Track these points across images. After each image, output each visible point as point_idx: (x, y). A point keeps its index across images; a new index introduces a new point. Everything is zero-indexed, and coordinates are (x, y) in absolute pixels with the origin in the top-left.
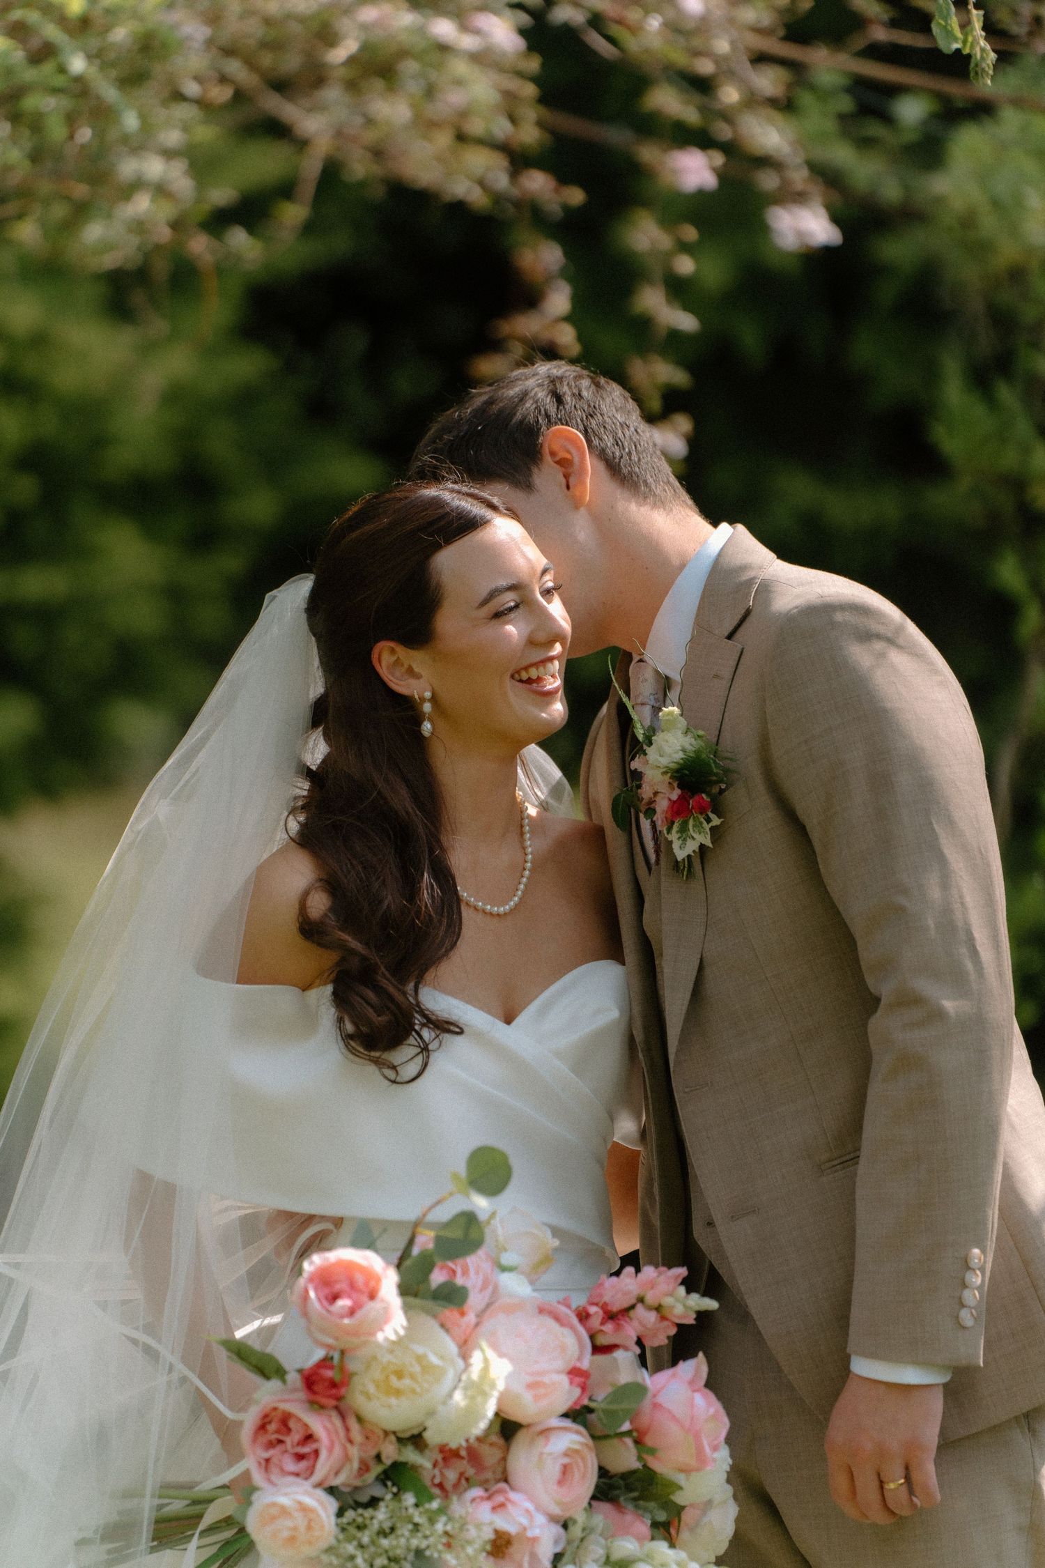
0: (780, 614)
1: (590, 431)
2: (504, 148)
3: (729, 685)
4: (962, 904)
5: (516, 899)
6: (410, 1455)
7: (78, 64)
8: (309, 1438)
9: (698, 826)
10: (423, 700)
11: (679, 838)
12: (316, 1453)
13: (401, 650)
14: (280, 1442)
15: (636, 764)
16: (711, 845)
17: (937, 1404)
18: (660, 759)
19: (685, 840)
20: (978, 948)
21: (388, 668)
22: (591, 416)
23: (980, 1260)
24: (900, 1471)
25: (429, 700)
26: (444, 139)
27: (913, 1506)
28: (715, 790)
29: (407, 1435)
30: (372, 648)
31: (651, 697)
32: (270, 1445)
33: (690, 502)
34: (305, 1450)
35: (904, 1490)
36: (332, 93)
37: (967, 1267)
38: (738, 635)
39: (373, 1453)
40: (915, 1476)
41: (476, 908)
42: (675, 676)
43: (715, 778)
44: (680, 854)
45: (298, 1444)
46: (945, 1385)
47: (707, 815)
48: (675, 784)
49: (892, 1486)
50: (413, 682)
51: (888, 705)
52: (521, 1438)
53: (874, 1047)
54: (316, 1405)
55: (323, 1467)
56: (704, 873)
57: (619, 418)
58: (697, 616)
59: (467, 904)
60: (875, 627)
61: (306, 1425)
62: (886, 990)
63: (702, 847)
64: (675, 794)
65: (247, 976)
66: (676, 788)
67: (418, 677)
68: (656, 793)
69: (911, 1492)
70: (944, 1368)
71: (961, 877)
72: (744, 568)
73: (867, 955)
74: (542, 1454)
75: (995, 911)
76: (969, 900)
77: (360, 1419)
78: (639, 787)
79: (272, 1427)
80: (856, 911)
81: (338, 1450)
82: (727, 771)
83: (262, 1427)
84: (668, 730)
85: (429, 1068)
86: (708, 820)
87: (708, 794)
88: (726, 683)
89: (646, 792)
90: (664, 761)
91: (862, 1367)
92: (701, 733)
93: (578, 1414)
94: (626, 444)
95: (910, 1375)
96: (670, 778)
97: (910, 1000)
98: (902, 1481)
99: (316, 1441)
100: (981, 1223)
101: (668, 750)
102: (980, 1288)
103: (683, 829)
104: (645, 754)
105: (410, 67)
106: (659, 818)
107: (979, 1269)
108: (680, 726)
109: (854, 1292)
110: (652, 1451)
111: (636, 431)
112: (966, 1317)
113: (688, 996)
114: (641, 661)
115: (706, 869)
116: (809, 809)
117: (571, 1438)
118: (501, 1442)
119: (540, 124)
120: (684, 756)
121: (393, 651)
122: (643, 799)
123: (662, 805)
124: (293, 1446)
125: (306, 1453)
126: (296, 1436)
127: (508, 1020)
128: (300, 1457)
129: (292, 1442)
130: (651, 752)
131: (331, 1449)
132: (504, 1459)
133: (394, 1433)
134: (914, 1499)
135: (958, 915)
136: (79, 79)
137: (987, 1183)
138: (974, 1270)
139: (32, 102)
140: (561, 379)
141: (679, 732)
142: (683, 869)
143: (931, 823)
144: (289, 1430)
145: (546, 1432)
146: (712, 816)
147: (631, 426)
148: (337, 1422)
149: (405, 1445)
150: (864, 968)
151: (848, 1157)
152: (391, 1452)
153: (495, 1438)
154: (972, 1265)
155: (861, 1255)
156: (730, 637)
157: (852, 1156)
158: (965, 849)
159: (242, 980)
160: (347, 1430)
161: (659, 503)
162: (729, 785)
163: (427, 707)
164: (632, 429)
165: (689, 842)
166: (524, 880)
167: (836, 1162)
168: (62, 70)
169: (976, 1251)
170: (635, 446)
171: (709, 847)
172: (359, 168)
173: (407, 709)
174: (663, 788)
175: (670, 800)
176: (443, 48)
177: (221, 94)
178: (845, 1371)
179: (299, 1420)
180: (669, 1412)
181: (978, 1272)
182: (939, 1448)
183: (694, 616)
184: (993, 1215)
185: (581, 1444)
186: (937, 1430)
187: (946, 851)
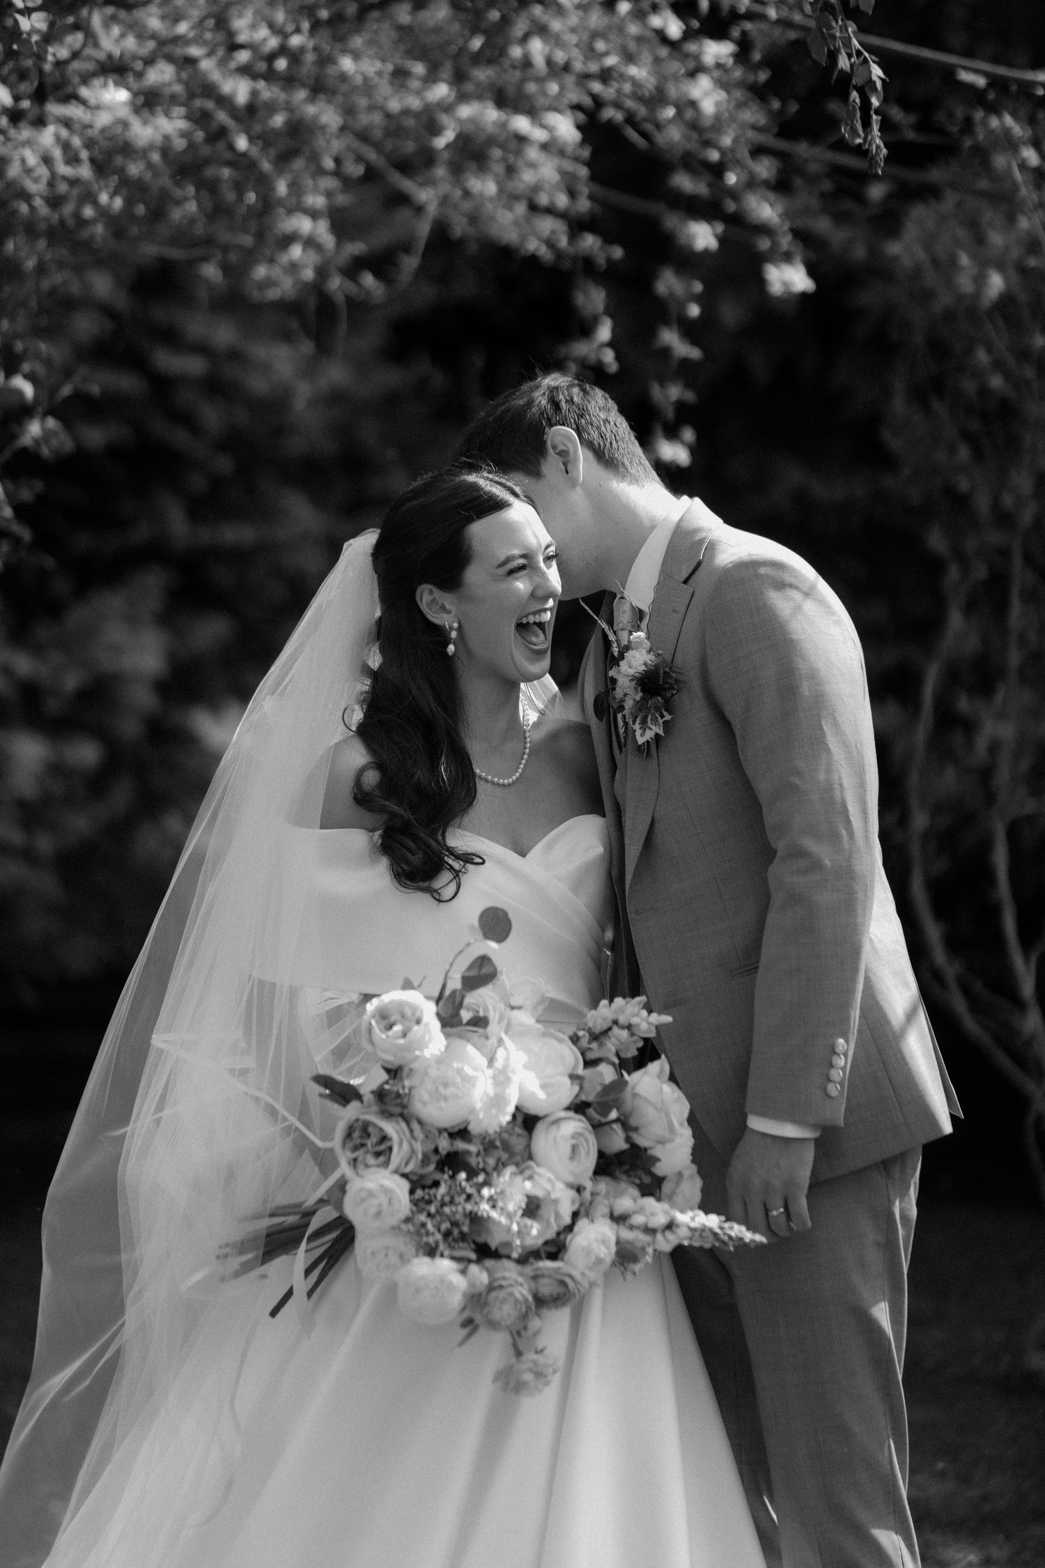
0: (720, 567)
1: (581, 428)
2: (563, 215)
3: (683, 618)
4: (841, 785)
5: (518, 774)
6: (460, 1145)
7: (242, 143)
8: (384, 1138)
9: (655, 721)
10: (451, 628)
11: (641, 728)
12: (390, 1149)
13: (438, 594)
14: (363, 1145)
15: (611, 673)
16: (663, 735)
17: (809, 1155)
18: (629, 670)
19: (644, 730)
20: (851, 818)
21: (427, 604)
22: (581, 416)
23: (844, 1047)
24: (780, 1202)
25: (456, 630)
26: (521, 209)
27: (790, 1229)
28: (669, 694)
29: (455, 1130)
30: (416, 589)
31: (629, 624)
32: (356, 1148)
33: (657, 478)
34: (382, 1147)
35: (783, 1218)
36: (440, 172)
37: (833, 1052)
38: (691, 581)
39: (432, 1147)
40: (792, 1208)
41: (486, 780)
42: (645, 608)
43: (668, 686)
44: (641, 740)
45: (376, 1145)
46: (816, 1140)
47: (661, 712)
48: (639, 688)
49: (775, 1213)
50: (445, 616)
51: (794, 637)
52: (540, 1128)
53: (772, 887)
54: (387, 1115)
55: (396, 1158)
56: (658, 753)
57: (602, 416)
58: (663, 565)
59: (480, 777)
60: (788, 578)
61: (381, 1130)
62: (781, 846)
63: (657, 735)
64: (639, 696)
65: (327, 823)
66: (639, 691)
67: (449, 612)
68: (625, 695)
69: (789, 1218)
70: (815, 1126)
71: (841, 765)
72: (696, 531)
73: (770, 819)
74: (555, 1138)
75: (865, 791)
76: (846, 782)
77: (420, 1122)
78: (614, 689)
79: (356, 1134)
80: (763, 788)
81: (405, 1146)
82: (677, 681)
83: (349, 1135)
84: (636, 649)
85: (461, 889)
86: (662, 716)
87: (663, 697)
88: (680, 616)
89: (619, 693)
90: (632, 671)
91: (756, 1123)
92: (660, 652)
93: (579, 1107)
94: (608, 436)
95: (789, 1131)
96: (636, 684)
97: (798, 853)
98: (782, 1210)
99: (390, 1139)
100: (846, 1020)
101: (634, 664)
102: (844, 1069)
103: (644, 722)
104: (619, 666)
105: (497, 153)
106: (626, 712)
107: (843, 1054)
108: (645, 646)
109: (751, 1066)
110: (636, 1129)
111: (615, 424)
112: (833, 1090)
113: (641, 843)
114: (622, 598)
115: (659, 751)
116: (733, 711)
117: (574, 1125)
118: (525, 1133)
119: (591, 197)
120: (645, 669)
121: (431, 592)
122: (616, 698)
123: (629, 704)
124: (372, 1147)
125: (383, 1150)
126: (374, 1139)
127: (523, 854)
128: (378, 1154)
129: (372, 1144)
130: (623, 664)
131: (401, 1145)
132: (529, 1146)
133: (445, 1130)
134: (792, 1224)
135: (837, 793)
136: (244, 155)
137: (850, 991)
138: (839, 1055)
139: (209, 172)
140: (557, 388)
141: (644, 652)
142: (645, 751)
143: (821, 725)
144: (368, 1135)
145: (557, 1122)
146: (665, 713)
147: (611, 421)
148: (404, 1125)
149: (455, 1139)
150: (767, 829)
151: (750, 968)
152: (444, 1144)
153: (518, 1130)
154: (837, 1051)
155: (757, 1039)
156: (685, 582)
157: (752, 967)
158: (845, 744)
159: (323, 827)
160: (411, 1131)
161: (635, 480)
162: (678, 691)
163: (454, 634)
164: (612, 423)
165: (648, 732)
166: (524, 761)
167: (742, 970)
168: (231, 147)
169: (841, 1041)
170: (615, 436)
171: (661, 736)
172: (459, 227)
173: (438, 635)
174: (630, 691)
175: (635, 700)
176: (521, 139)
177: (356, 170)
178: (743, 1127)
179: (375, 1125)
180: (645, 1098)
181: (842, 1057)
182: (811, 1186)
183: (660, 566)
184: (856, 1014)
185: (582, 1128)
186: (808, 1174)
187: (831, 746)
